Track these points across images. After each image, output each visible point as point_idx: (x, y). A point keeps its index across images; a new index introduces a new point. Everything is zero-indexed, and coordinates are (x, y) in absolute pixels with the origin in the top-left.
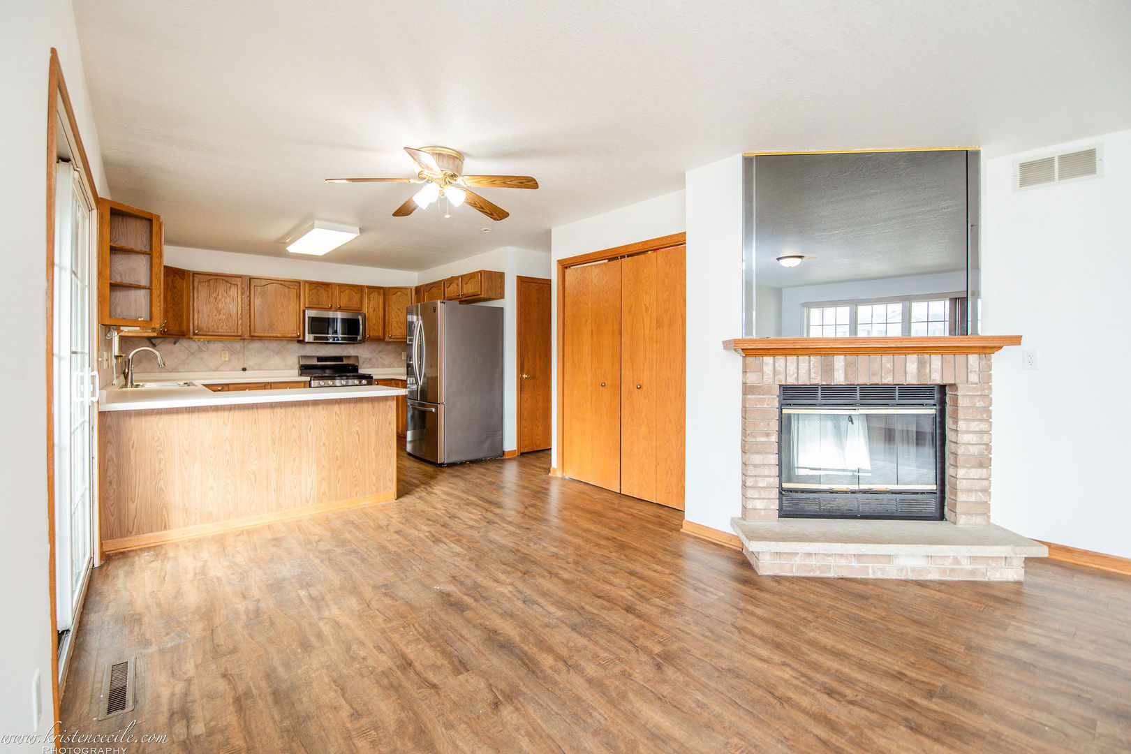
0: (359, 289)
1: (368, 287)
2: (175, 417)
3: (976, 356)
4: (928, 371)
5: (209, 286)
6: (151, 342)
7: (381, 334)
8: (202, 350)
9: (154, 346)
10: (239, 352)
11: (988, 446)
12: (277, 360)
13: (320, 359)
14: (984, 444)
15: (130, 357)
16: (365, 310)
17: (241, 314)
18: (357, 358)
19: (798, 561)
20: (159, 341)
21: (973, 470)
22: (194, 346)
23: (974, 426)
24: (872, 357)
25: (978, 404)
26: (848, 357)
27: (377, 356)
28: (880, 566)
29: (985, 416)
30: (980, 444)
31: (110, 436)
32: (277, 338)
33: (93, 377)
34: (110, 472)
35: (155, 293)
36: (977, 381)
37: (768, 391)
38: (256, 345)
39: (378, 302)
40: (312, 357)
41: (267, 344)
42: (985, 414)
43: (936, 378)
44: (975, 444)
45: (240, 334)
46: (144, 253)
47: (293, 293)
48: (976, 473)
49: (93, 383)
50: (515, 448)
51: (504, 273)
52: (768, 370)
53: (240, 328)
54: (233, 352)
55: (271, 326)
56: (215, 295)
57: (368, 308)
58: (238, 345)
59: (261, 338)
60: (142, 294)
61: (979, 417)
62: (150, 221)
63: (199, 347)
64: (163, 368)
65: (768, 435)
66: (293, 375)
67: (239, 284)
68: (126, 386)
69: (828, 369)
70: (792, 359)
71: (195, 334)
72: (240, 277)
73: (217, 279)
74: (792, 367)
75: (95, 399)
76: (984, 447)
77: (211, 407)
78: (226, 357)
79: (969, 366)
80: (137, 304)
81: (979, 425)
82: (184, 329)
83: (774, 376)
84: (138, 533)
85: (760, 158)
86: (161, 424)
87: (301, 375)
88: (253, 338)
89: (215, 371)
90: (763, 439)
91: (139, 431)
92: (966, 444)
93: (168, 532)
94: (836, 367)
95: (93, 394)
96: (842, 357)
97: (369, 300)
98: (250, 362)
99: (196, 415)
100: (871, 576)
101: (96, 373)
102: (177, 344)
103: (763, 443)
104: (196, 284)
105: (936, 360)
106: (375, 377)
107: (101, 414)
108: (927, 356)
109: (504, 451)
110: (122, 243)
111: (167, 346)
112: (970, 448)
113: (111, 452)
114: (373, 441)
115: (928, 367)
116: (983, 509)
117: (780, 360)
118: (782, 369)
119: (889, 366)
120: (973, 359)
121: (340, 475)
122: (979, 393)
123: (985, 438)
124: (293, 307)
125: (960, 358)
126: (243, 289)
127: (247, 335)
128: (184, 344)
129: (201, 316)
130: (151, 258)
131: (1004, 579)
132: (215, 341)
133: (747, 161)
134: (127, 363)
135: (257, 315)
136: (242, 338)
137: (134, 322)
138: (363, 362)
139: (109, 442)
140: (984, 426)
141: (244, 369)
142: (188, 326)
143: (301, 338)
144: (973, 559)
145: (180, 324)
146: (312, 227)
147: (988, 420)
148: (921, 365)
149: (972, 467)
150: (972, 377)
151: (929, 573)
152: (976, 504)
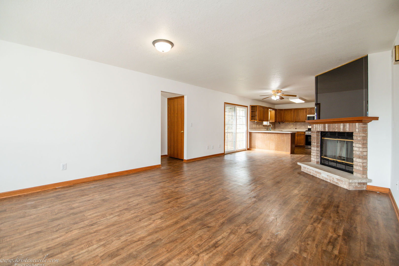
3: (358, 123)
4: (345, 128)
5: (287, 111)
8: (288, 125)
12: (303, 127)
14: (360, 151)
17: (293, 117)
20: (280, 123)
21: (357, 159)
23: (357, 145)
24: (333, 124)
25: (358, 139)
26: (328, 124)
29: (360, 142)
30: (359, 151)
34: (250, 140)
35: (258, 116)
36: (358, 131)
41: (301, 123)
42: (362, 142)
43: (347, 130)
44: (358, 151)
47: (305, 111)
52: (315, 127)
54: (294, 125)
55: (300, 119)
60: (256, 116)
61: (359, 143)
62: (257, 106)
72: (293, 109)
75: (247, 130)
76: (360, 152)
78: (292, 126)
79: (356, 127)
81: (359, 145)
83: (315, 129)
89: (290, 129)
92: (355, 151)
94: (326, 127)
98: (297, 127)
105: (347, 125)
108: (345, 124)
112: (356, 152)
114: (286, 141)
115: (345, 127)
119: (337, 126)
121: (279, 146)
122: (359, 135)
124: (305, 114)
125: (353, 124)
127: (294, 121)
130: (257, 111)
131: (344, 187)
132: (290, 122)
133: (316, 78)
135: (297, 117)
141: (296, 129)
145: (281, 120)
148: (344, 126)
149: (357, 158)
150: (357, 130)
151: (328, 180)
152: (358, 170)
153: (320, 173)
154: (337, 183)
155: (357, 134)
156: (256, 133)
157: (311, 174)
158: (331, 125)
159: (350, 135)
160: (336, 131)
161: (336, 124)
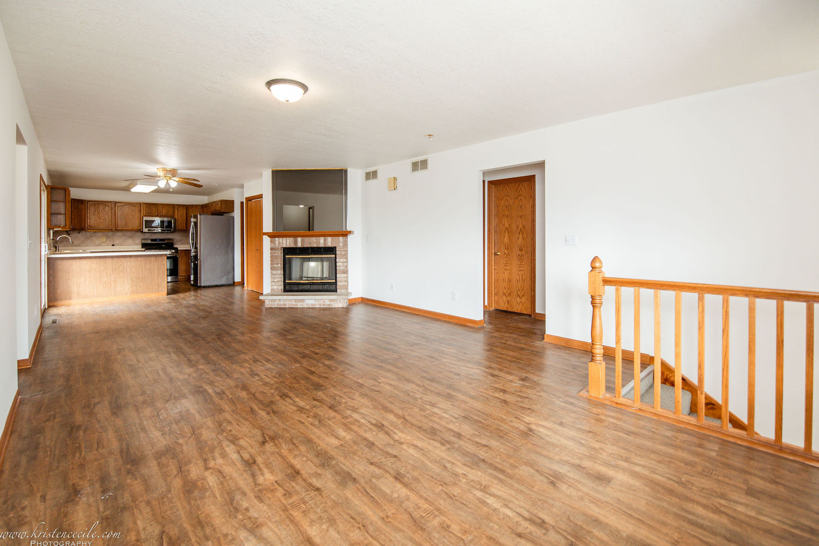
0: (173, 206)
1: (178, 205)
2: (74, 260)
5: (95, 206)
6: (67, 233)
7: (185, 228)
8: (92, 237)
9: (69, 234)
10: (111, 237)
11: (346, 266)
12: (130, 241)
13: (152, 240)
15: (58, 239)
16: (176, 217)
17: (111, 219)
18: (173, 239)
19: (277, 303)
20: (71, 232)
22: (88, 234)
23: (341, 260)
24: (311, 238)
25: (343, 253)
27: (184, 239)
28: (301, 303)
30: (344, 266)
31: (51, 266)
32: (129, 230)
33: (45, 246)
34: (51, 279)
35: (67, 216)
37: (277, 249)
38: (120, 234)
39: (183, 213)
40: (147, 239)
41: (125, 233)
42: (346, 256)
45: (110, 228)
46: (63, 202)
47: (137, 209)
48: (343, 275)
49: (45, 247)
50: (240, 281)
51: (234, 201)
52: (277, 242)
53: (110, 226)
54: (108, 237)
55: (126, 224)
56: (98, 210)
57: (178, 215)
58: (110, 234)
59: (121, 230)
60: (62, 216)
61: (343, 257)
62: (65, 190)
63: (91, 235)
64: (73, 245)
65: (277, 264)
66: (139, 247)
67: (110, 205)
68: (56, 251)
69: (296, 242)
70: (284, 239)
71: (88, 229)
72: (110, 202)
73: (98, 203)
74: (284, 242)
75: (46, 253)
77: (88, 257)
78: (104, 239)
79: (340, 241)
80: (61, 220)
81: (343, 260)
82: (83, 227)
84: (61, 300)
85: (276, 171)
86: (69, 263)
87: (142, 248)
88: (117, 230)
89: (99, 246)
90: (276, 266)
91: (61, 265)
92: (339, 266)
93: (72, 301)
94: (299, 241)
95: (45, 251)
96: (300, 238)
97: (178, 211)
98: (116, 242)
99: (82, 260)
100: (299, 307)
101: (46, 244)
102: (80, 234)
103: (276, 267)
104: (88, 206)
106: (179, 249)
107: (48, 258)
108: (326, 238)
109: (234, 282)
110: (55, 199)
111: (75, 234)
113: (51, 272)
115: (327, 241)
116: (346, 287)
117: (281, 239)
118: (281, 242)
120: (341, 238)
121: (141, 284)
122: (343, 249)
123: (345, 264)
124: (137, 215)
125: (337, 238)
126: (112, 208)
127: (114, 229)
128: (83, 233)
129: (91, 220)
130: (66, 203)
131: (339, 307)
132: (98, 232)
133: (273, 172)
134: (56, 242)
135: (119, 219)
136: (111, 230)
137: (59, 227)
138: (177, 242)
139: (51, 268)
140: (345, 260)
141: (113, 245)
142: (85, 225)
143: (142, 230)
144: (330, 300)
145: (81, 225)
146: (136, 184)
147: (347, 258)
148: (325, 241)
149: (341, 273)
150: (341, 244)
151: (316, 305)
152: (343, 285)
153: (303, 300)
154: (329, 305)
155: (341, 248)
156: (71, 261)
157: (287, 307)
158: (305, 239)
159: (332, 250)
160: (315, 245)
161: (314, 238)
